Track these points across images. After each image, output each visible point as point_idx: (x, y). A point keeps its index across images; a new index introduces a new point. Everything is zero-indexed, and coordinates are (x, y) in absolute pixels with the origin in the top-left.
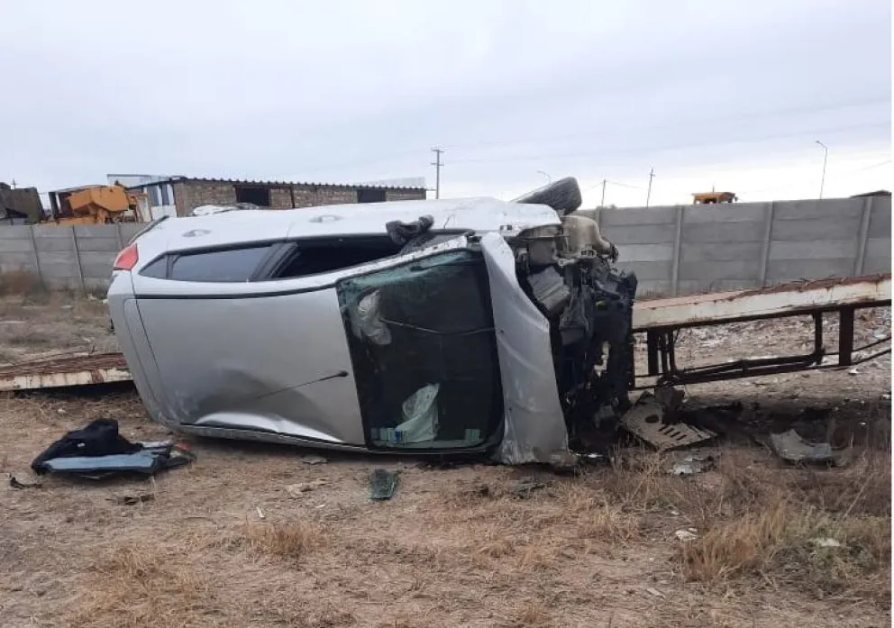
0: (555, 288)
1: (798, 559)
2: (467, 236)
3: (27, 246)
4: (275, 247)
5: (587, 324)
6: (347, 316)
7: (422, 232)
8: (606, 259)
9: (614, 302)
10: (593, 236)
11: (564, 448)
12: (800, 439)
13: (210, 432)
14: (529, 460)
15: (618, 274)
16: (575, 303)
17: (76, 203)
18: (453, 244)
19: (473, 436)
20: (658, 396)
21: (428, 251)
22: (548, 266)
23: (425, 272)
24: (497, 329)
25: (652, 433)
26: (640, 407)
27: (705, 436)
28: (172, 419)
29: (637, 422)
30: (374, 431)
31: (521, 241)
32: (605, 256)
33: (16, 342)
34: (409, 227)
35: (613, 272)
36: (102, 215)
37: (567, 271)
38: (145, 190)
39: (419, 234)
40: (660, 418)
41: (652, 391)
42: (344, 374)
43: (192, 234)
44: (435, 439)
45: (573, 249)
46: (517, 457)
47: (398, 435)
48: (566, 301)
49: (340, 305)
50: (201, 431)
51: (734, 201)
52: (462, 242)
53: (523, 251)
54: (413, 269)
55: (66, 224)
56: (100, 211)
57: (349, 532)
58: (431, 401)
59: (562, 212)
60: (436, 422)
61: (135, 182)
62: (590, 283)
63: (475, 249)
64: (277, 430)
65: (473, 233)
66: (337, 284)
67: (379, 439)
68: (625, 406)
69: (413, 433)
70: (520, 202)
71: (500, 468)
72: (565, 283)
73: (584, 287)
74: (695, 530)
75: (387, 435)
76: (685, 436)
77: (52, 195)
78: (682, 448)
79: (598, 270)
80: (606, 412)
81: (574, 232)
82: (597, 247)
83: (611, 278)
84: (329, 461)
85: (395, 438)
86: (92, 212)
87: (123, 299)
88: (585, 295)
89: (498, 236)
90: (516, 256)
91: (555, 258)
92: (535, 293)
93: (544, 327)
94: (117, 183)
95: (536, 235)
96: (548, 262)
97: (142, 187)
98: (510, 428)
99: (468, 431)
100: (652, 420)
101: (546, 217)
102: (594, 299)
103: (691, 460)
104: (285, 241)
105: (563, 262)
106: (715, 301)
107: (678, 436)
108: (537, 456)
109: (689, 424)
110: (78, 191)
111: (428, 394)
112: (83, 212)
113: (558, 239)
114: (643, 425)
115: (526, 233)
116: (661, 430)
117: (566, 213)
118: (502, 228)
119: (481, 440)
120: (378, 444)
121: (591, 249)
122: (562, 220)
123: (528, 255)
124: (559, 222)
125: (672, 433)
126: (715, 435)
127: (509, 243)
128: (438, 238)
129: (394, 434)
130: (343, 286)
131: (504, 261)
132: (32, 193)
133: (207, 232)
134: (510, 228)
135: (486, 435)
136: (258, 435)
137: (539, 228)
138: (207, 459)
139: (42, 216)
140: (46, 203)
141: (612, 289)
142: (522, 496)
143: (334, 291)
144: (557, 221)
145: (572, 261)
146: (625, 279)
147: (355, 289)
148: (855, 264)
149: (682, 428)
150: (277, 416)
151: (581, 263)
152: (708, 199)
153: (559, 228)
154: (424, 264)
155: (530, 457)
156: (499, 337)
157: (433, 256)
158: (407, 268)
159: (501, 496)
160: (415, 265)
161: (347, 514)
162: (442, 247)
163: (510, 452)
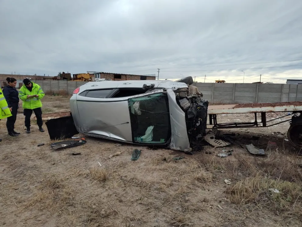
0: (186, 103)
1: (267, 197)
2: (163, 89)
3: (66, 85)
4: (114, 90)
5: (195, 113)
6: (130, 108)
7: (152, 88)
8: (200, 97)
9: (202, 108)
10: (197, 91)
11: (188, 148)
12: (254, 147)
13: (92, 135)
14: (178, 149)
15: (203, 101)
16: (192, 108)
17: (78, 77)
18: (159, 91)
19: (162, 141)
20: (213, 131)
21: (153, 93)
22: (184, 98)
23: (152, 98)
24: (170, 113)
25: (212, 142)
26: (208, 134)
27: (227, 144)
28: (82, 131)
29: (208, 138)
30: (135, 138)
31: (177, 91)
32: (200, 96)
33: (55, 107)
34: (148, 87)
35: (202, 100)
36: (84, 79)
37: (189, 99)
38: (95, 75)
39: (151, 88)
40: (214, 138)
41: (211, 130)
42: (128, 123)
43: (93, 86)
44: (152, 141)
45: (191, 94)
46: (175, 148)
47: (142, 139)
48: (189, 107)
49: (128, 105)
50: (89, 135)
51: (225, 83)
52: (162, 91)
53: (178, 94)
54: (148, 97)
55: (75, 81)
56: (83, 79)
57: (123, 172)
58: (151, 131)
59: (188, 85)
60: (152, 136)
61: (93, 73)
62: (196, 102)
63: (165, 93)
64: (109, 136)
65: (165, 89)
66: (128, 100)
67: (136, 140)
68: (205, 134)
69: (146, 139)
70: (178, 82)
71: (170, 151)
72: (189, 102)
73: (194, 104)
74: (230, 180)
75: (139, 139)
76: (221, 144)
77: (74, 75)
78: (221, 147)
79: (198, 99)
80: (200, 136)
81: (192, 90)
82: (198, 94)
83: (201, 102)
84: (122, 145)
85: (140, 140)
86: (82, 79)
87: (74, 101)
88: (195, 106)
89: (171, 90)
90: (176, 95)
91: (187, 96)
92: (181, 104)
93: (183, 114)
94: (88, 73)
95: (182, 90)
96: (184, 96)
97: (94, 74)
98: (173, 140)
99: (161, 139)
100: (212, 138)
101: (184, 86)
102: (197, 107)
103: (224, 151)
104: (116, 88)
105: (189, 97)
106: (229, 109)
107: (219, 144)
108: (181, 149)
109: (222, 140)
110: (80, 74)
111: (150, 129)
112: (80, 79)
113: (187, 91)
114: (209, 139)
115: (179, 89)
116: (214, 141)
117: (189, 85)
118: (172, 88)
119: (165, 142)
120: (136, 141)
121: (196, 94)
122: (188, 86)
123: (179, 95)
124: (188, 87)
125: (218, 142)
126: (230, 144)
127: (174, 92)
128: (156, 89)
129: (140, 139)
130: (130, 100)
131: (173, 96)
132: (69, 74)
133: (97, 86)
134: (174, 88)
135: (166, 140)
136: (104, 137)
137: (182, 88)
138: (89, 143)
139: (71, 79)
140: (72, 76)
141: (202, 104)
142: (176, 161)
143: (127, 101)
144: (187, 87)
145: (191, 97)
146: (205, 102)
147: (133, 101)
148: (256, 97)
149: (221, 141)
150: (109, 132)
151: (193, 97)
152: (219, 82)
153: (188, 88)
154: (151, 96)
155: (179, 149)
156: (170, 115)
157: (154, 94)
158: (147, 97)
159: (170, 161)
160: (149, 96)
161: (123, 165)
162: (156, 92)
163: (173, 146)
